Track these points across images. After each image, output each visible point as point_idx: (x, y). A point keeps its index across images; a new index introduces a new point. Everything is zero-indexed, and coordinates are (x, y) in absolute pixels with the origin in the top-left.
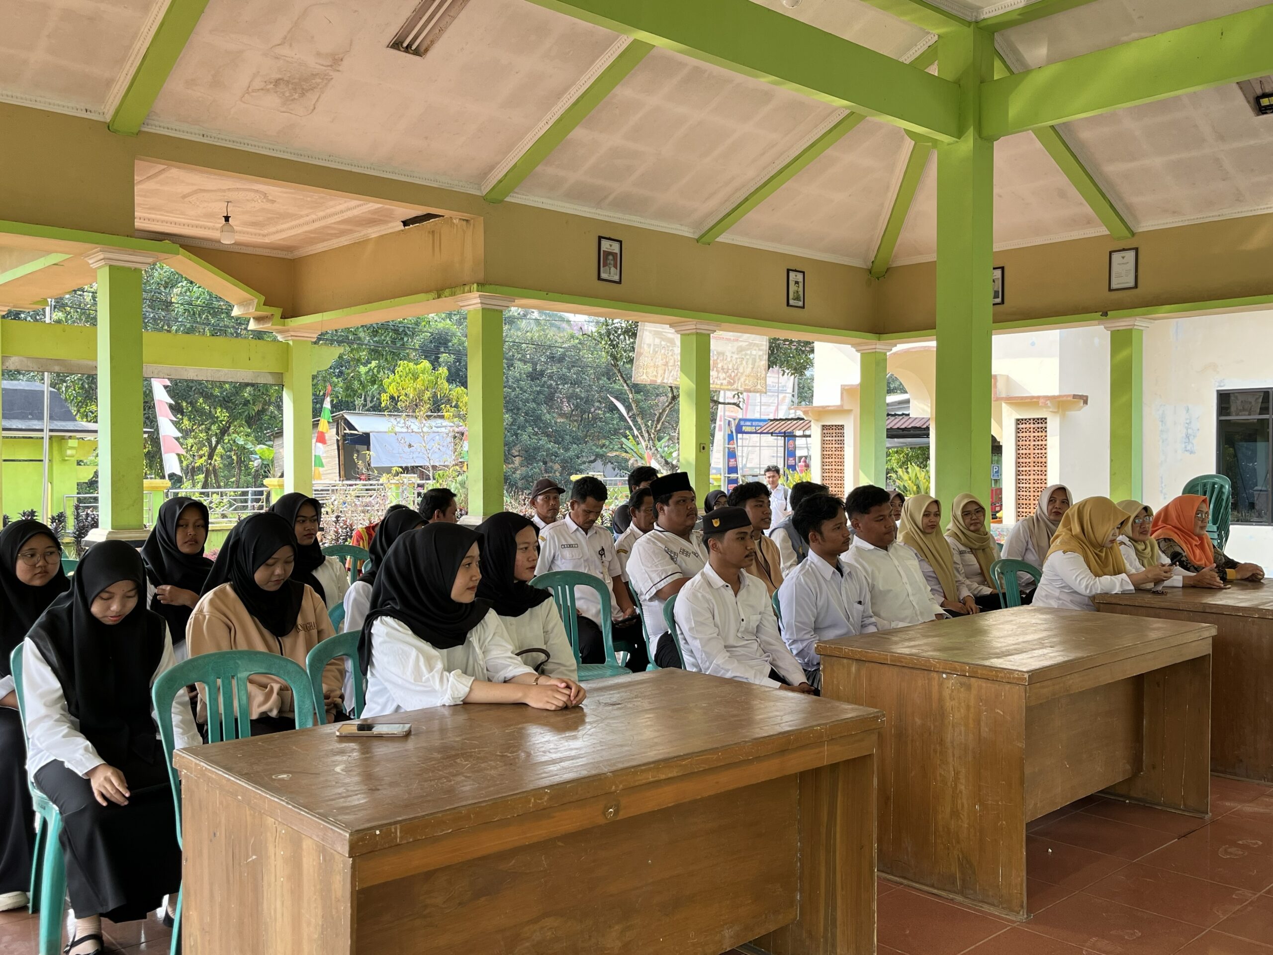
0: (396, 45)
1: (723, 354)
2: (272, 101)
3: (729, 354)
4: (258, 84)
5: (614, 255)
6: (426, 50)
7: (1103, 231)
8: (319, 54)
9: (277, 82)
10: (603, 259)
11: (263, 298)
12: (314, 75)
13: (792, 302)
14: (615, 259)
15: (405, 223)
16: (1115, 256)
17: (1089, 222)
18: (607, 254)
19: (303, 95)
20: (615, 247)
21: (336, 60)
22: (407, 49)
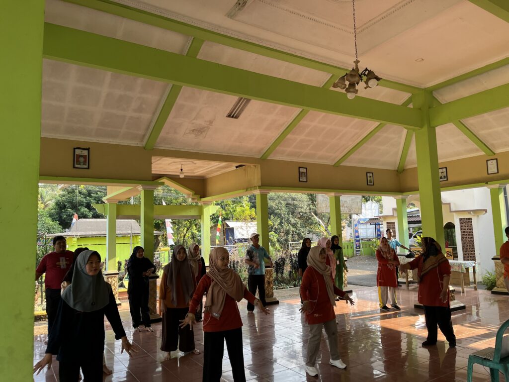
0: (229, 116)
1: (346, 201)
2: (192, 136)
3: (348, 201)
4: (188, 131)
5: (304, 173)
6: (238, 117)
7: (483, 153)
8: (205, 121)
9: (193, 131)
10: (301, 174)
11: (194, 192)
12: (204, 127)
13: (369, 183)
14: (305, 174)
15: (237, 167)
16: (489, 162)
17: (477, 151)
18: (302, 173)
19: (201, 133)
20: (305, 170)
21: (211, 122)
22: (233, 117)
